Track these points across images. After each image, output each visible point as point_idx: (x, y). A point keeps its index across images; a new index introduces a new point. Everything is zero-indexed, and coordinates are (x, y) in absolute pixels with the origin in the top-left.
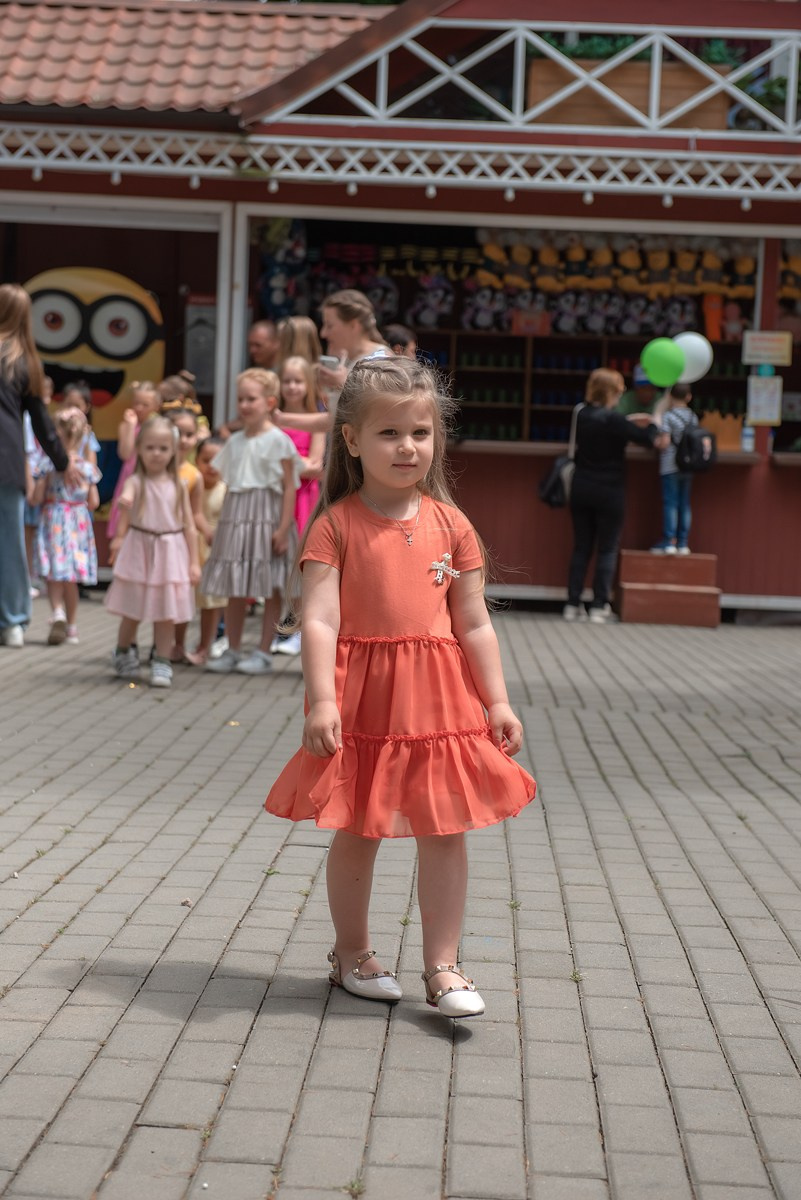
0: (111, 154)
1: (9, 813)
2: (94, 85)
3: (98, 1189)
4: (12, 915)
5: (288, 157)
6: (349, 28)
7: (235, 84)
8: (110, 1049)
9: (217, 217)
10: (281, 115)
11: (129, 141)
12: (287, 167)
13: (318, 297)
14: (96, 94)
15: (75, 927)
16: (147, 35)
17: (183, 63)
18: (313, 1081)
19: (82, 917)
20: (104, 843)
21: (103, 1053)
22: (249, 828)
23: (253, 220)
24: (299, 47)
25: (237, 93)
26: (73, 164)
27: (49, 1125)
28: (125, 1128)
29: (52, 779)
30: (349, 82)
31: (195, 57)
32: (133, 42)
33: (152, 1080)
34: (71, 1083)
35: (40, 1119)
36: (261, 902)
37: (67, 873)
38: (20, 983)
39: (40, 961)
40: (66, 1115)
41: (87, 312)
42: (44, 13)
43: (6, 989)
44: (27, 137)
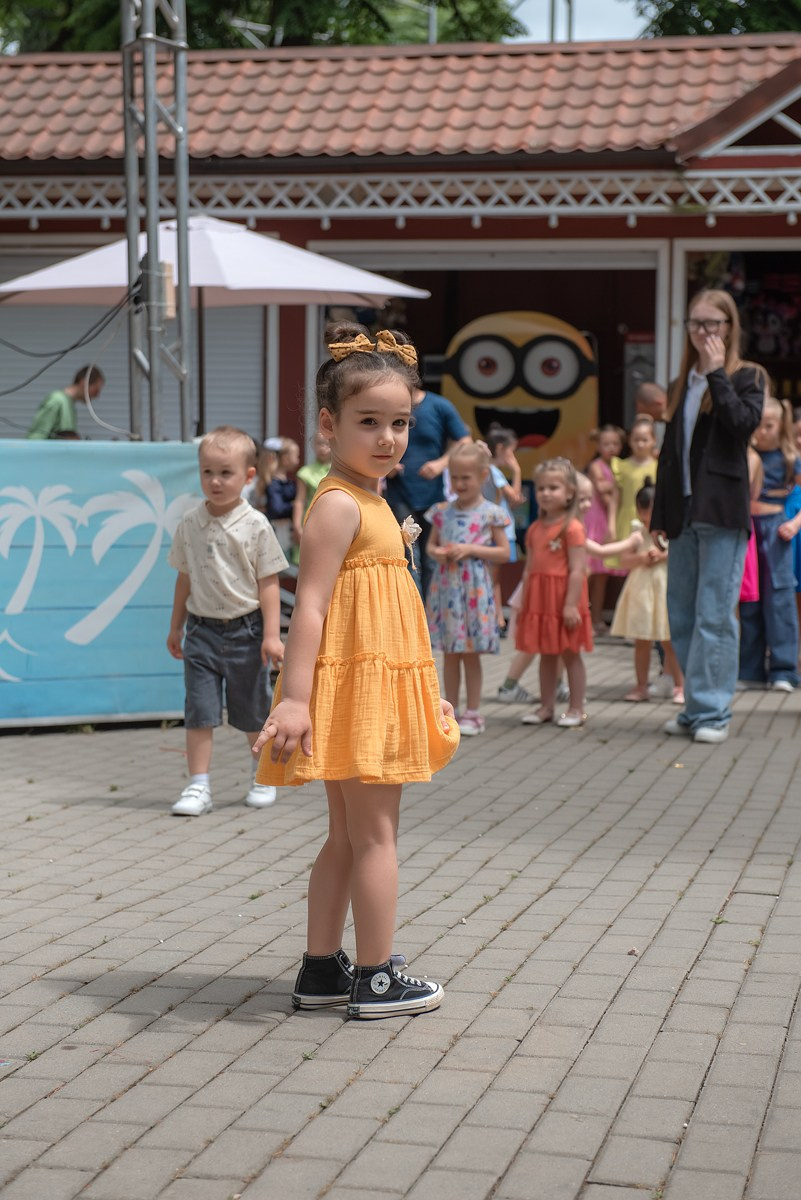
0: (548, 198)
1: (456, 857)
2: (531, 130)
4: (463, 962)
5: (725, 190)
6: (785, 56)
7: (672, 120)
8: (560, 1103)
9: (655, 254)
10: (718, 148)
11: (564, 184)
12: (725, 200)
13: (759, 329)
14: (533, 140)
15: (523, 975)
16: (582, 78)
17: (619, 103)
18: (768, 1142)
19: (529, 965)
20: (550, 889)
21: (553, 1107)
22: (696, 875)
23: (690, 255)
24: (736, 79)
25: (674, 130)
26: (512, 209)
27: (500, 1179)
28: (576, 1185)
29: (498, 823)
30: (786, 111)
31: (631, 96)
32: (570, 85)
33: (601, 1136)
34: (521, 1136)
35: (491, 1173)
36: (709, 953)
37: (515, 920)
38: (470, 1031)
39: (489, 1011)
40: (517, 1169)
41: (519, 354)
42: (481, 63)
43: (456, 1038)
44: (466, 186)
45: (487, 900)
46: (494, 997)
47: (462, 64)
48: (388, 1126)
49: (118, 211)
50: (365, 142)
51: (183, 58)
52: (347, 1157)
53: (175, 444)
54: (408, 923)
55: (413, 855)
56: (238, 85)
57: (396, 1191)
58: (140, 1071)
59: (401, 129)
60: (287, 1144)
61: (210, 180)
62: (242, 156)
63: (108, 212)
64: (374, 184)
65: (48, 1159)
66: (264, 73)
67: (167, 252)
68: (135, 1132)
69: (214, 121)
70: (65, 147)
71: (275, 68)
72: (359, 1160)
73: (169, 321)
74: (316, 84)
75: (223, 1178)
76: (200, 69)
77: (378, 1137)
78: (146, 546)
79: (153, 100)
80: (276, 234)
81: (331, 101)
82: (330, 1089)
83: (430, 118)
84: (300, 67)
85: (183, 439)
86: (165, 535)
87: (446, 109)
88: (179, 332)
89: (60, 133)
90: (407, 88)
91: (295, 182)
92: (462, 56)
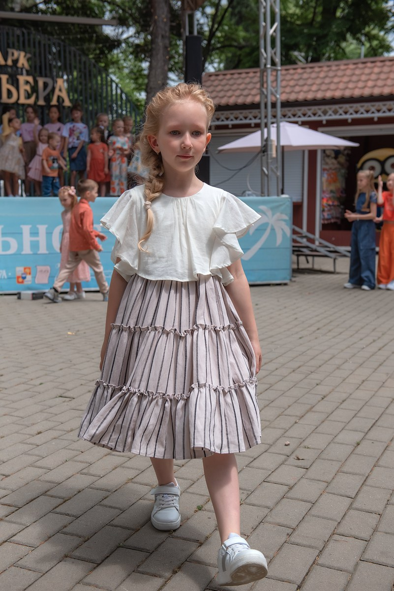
3: (391, 440)
15: (385, 364)
19: (388, 361)
26: (388, 114)
27: (376, 421)
29: (378, 317)
34: (383, 409)
35: (374, 419)
37: (383, 347)
38: (368, 379)
39: (374, 374)
40: (382, 418)
41: (382, 163)
42: (379, 64)
43: (364, 381)
44: (373, 107)
45: (374, 341)
46: (376, 369)
47: (372, 65)
48: (343, 405)
49: (257, 121)
50: (338, 94)
51: (279, 73)
52: (330, 413)
53: (275, 197)
54: (349, 347)
55: (350, 327)
56: (296, 77)
57: (345, 422)
58: (269, 386)
59: (351, 89)
60: (312, 408)
61: (286, 109)
62: (297, 101)
63: (254, 121)
64: (341, 108)
66: (305, 72)
67: (273, 137)
68: (267, 403)
69: (288, 90)
70: (240, 101)
71: (308, 70)
72: (334, 413)
73: (274, 158)
74: (322, 75)
75: (294, 416)
76: (284, 72)
77: (339, 407)
78: (265, 230)
79: (270, 88)
80: (308, 126)
81: (327, 80)
82: (324, 393)
83: (360, 84)
84: (317, 69)
85: (278, 195)
86: (272, 226)
87: (366, 81)
88: (277, 161)
89: (239, 96)
90: (353, 74)
91: (314, 108)
92: (372, 62)
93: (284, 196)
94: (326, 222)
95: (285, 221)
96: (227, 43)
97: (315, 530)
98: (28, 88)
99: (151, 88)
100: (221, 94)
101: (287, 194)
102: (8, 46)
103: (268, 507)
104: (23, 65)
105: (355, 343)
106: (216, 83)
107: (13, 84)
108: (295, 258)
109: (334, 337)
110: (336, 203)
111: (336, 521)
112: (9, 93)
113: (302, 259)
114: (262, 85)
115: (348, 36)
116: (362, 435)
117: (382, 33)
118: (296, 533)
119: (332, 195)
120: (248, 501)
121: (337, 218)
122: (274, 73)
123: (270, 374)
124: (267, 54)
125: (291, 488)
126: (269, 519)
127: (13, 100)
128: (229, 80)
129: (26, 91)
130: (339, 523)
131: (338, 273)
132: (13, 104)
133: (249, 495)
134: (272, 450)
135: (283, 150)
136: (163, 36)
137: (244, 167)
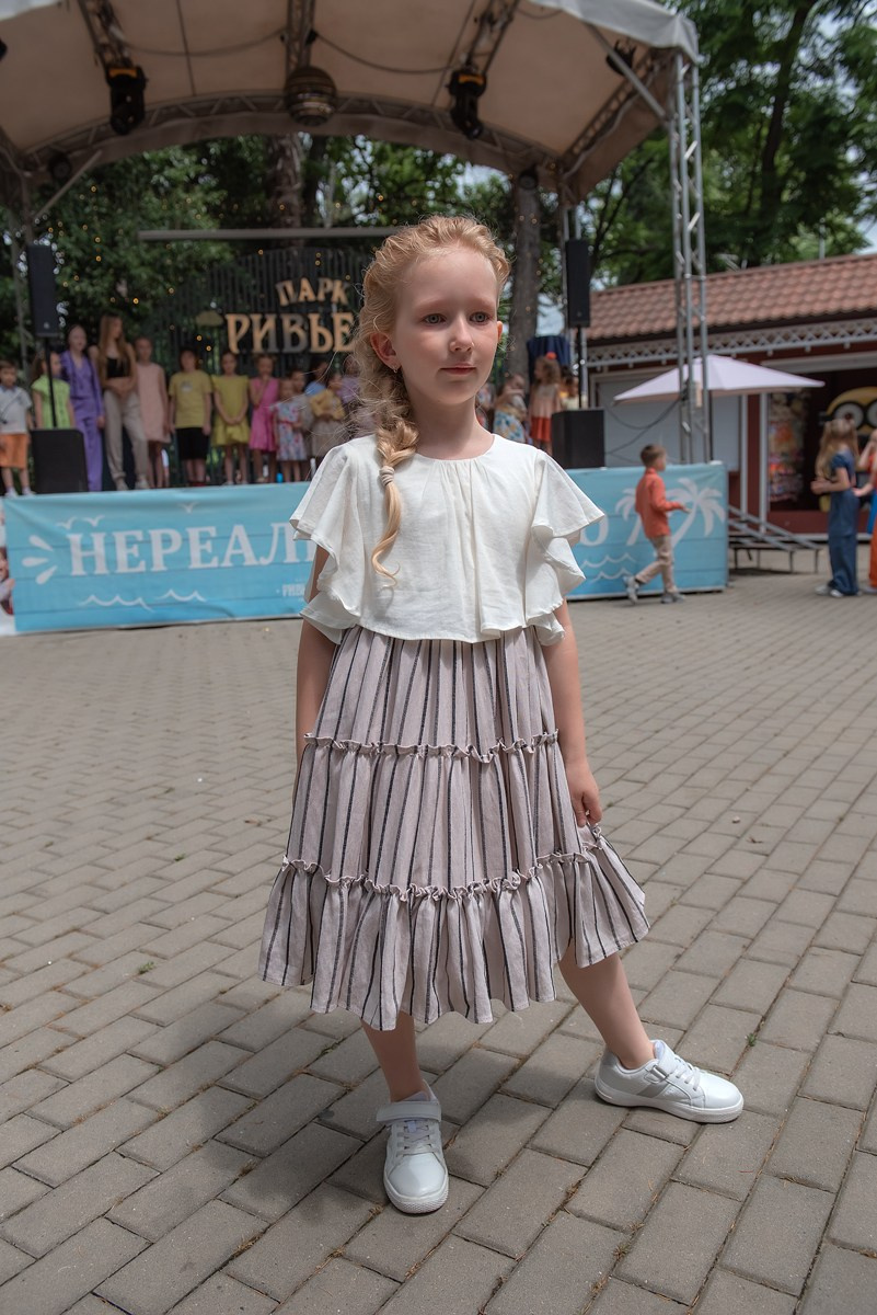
26: (866, 338)
41: (865, 409)
42: (849, 265)
43: (844, 729)
44: (841, 327)
45: (857, 670)
46: (862, 712)
47: (839, 267)
48: (815, 764)
49: (671, 356)
50: (789, 311)
51: (704, 285)
52: (797, 775)
53: (700, 466)
54: (819, 680)
55: (820, 651)
56: (727, 290)
57: (820, 789)
58: (704, 738)
59: (809, 303)
60: (770, 769)
61: (713, 337)
62: (729, 324)
63: (665, 357)
64: (794, 331)
65: (669, 770)
66: (739, 282)
67: (697, 377)
68: (704, 762)
69: (715, 309)
70: (645, 328)
71: (744, 279)
72: (804, 776)
73: (697, 409)
75: (744, 780)
76: (709, 284)
79: (690, 306)
80: (746, 360)
81: (773, 293)
82: (787, 748)
83: (823, 296)
84: (757, 278)
85: (706, 462)
86: (698, 507)
87: (832, 291)
88: (703, 412)
89: (642, 322)
90: (811, 283)
91: (755, 334)
92: (840, 263)
93: (715, 463)
94: (776, 499)
95: (717, 499)
96: (622, 248)
97: (783, 941)
98: (346, 329)
99: (515, 318)
100: (616, 321)
101: (718, 459)
102: (319, 275)
103: (713, 909)
104: (339, 299)
105: (828, 675)
106: (609, 305)
107: (326, 327)
108: (731, 553)
109: (797, 666)
110: (790, 471)
111: (813, 928)
112: (322, 339)
113: (742, 554)
114: (679, 303)
115: (801, 228)
116: (847, 806)
117: (849, 221)
118: (757, 944)
119: (783, 459)
120: (683, 900)
121: (792, 493)
122: (695, 286)
123: (704, 721)
124: (684, 258)
125: (745, 883)
126: (715, 925)
127: (326, 348)
128: (627, 299)
129: (344, 334)
130: (818, 931)
131: (797, 573)
132: (327, 353)
133: (683, 893)
134: (715, 828)
135: (710, 396)
136: (531, 245)
137: (656, 423)
